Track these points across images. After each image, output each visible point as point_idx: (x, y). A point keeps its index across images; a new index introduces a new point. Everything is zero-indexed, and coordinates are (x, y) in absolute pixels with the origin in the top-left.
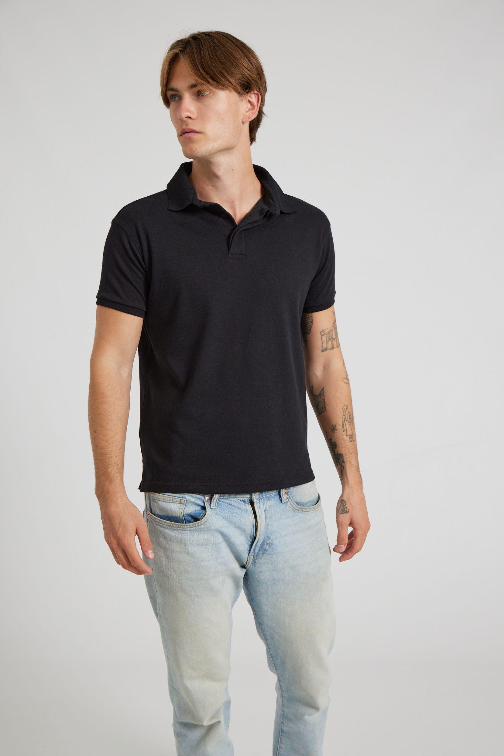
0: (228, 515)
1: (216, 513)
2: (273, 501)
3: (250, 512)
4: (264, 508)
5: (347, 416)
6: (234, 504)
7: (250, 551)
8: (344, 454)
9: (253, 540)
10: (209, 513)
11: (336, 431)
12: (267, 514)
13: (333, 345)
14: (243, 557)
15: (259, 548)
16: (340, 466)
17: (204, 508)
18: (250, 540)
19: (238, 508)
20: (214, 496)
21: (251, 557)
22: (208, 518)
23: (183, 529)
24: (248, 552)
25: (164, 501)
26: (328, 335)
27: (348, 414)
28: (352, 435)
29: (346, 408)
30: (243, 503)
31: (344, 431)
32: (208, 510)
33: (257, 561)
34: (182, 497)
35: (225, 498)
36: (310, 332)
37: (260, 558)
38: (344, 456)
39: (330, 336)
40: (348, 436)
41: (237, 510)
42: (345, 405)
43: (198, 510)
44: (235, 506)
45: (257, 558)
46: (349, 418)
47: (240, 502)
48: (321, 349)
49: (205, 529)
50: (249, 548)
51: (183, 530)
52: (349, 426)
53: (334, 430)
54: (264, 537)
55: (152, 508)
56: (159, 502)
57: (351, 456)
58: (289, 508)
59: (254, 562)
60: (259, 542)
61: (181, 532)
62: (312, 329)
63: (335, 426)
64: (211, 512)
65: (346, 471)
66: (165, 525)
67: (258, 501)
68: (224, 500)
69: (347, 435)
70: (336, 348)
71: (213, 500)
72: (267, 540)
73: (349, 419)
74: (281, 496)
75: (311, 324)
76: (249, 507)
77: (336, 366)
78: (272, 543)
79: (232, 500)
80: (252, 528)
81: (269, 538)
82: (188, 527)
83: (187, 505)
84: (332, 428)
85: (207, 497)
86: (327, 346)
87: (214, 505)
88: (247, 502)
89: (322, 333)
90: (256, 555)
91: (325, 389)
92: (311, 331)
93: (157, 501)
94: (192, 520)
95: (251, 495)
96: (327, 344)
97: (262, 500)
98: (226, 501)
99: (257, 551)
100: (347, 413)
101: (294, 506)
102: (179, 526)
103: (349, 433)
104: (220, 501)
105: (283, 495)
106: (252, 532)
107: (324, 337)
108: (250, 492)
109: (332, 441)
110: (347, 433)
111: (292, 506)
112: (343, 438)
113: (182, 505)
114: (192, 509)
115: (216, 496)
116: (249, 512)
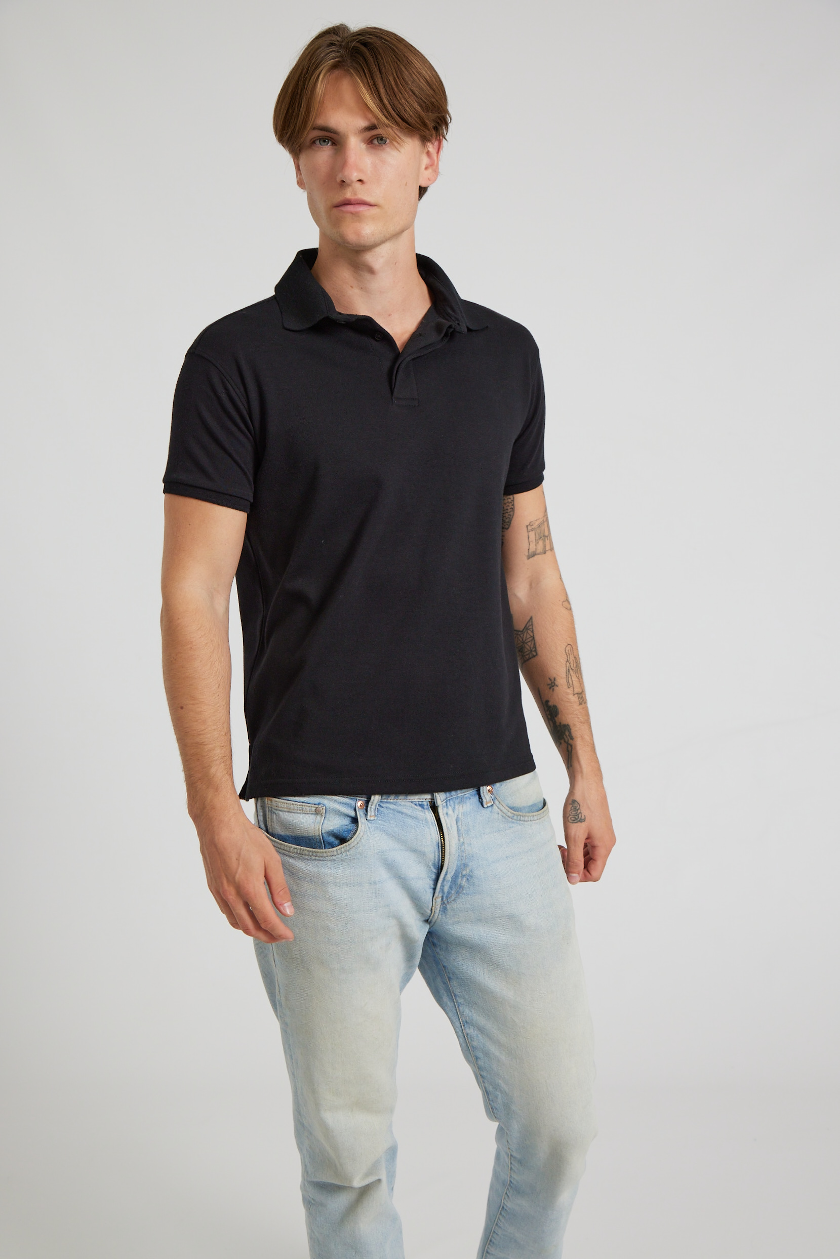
0: (396, 829)
1: (376, 828)
2: (468, 804)
3: (432, 823)
4: (456, 817)
5: (572, 663)
6: (404, 810)
7: (434, 889)
8: (571, 725)
9: (440, 871)
10: (363, 828)
11: (556, 688)
12: (460, 827)
13: (545, 546)
14: (423, 901)
15: (449, 883)
16: (566, 744)
17: (355, 820)
18: (434, 871)
19: (412, 817)
20: (373, 797)
21: (437, 900)
22: (361, 836)
23: (320, 858)
24: (431, 891)
25: (288, 812)
26: (538, 531)
27: (574, 659)
28: (581, 693)
29: (569, 649)
30: (420, 809)
31: (569, 688)
32: (362, 823)
33: (448, 907)
34: (319, 804)
35: (389, 801)
36: (509, 526)
37: (453, 900)
38: (571, 727)
39: (541, 532)
40: (576, 695)
41: (410, 821)
42: (569, 644)
43: (347, 825)
44: (406, 815)
45: (448, 902)
46: (575, 665)
47: (415, 806)
48: (527, 554)
49: (358, 856)
50: (434, 885)
51: (321, 860)
52: (577, 679)
53: (554, 686)
54: (457, 866)
55: (269, 824)
56: (280, 813)
57: (583, 727)
58: (496, 815)
59: (444, 909)
60: (448, 873)
61: (316, 863)
62: (513, 522)
63: (555, 679)
64: (367, 827)
65: (576, 753)
66: (290, 852)
67: (445, 804)
68: (388, 805)
69: (575, 693)
70: (549, 551)
71: (369, 806)
72: (463, 870)
73: (576, 667)
74: (482, 795)
75: (511, 513)
76: (430, 815)
77: (549, 582)
78: (471, 874)
79: (402, 803)
80: (437, 850)
81: (465, 866)
82: (329, 854)
83: (327, 816)
84: (549, 682)
85: (360, 800)
86: (536, 549)
87: (373, 814)
88: (425, 807)
89: (529, 527)
90: (447, 897)
91: (534, 619)
92: (512, 525)
93: (277, 812)
94: (337, 842)
95: (433, 795)
96: (536, 545)
97: (452, 802)
98: (392, 806)
99: (446, 889)
100: (572, 659)
101: (505, 811)
102: (314, 854)
103: (577, 690)
104: (382, 807)
105: (485, 793)
106: (437, 857)
107: (532, 534)
108: (431, 791)
109: (551, 704)
110: (574, 691)
111: (501, 811)
112: (569, 699)
113: (318, 818)
114: (335, 823)
115: (376, 799)
116: (430, 824)
